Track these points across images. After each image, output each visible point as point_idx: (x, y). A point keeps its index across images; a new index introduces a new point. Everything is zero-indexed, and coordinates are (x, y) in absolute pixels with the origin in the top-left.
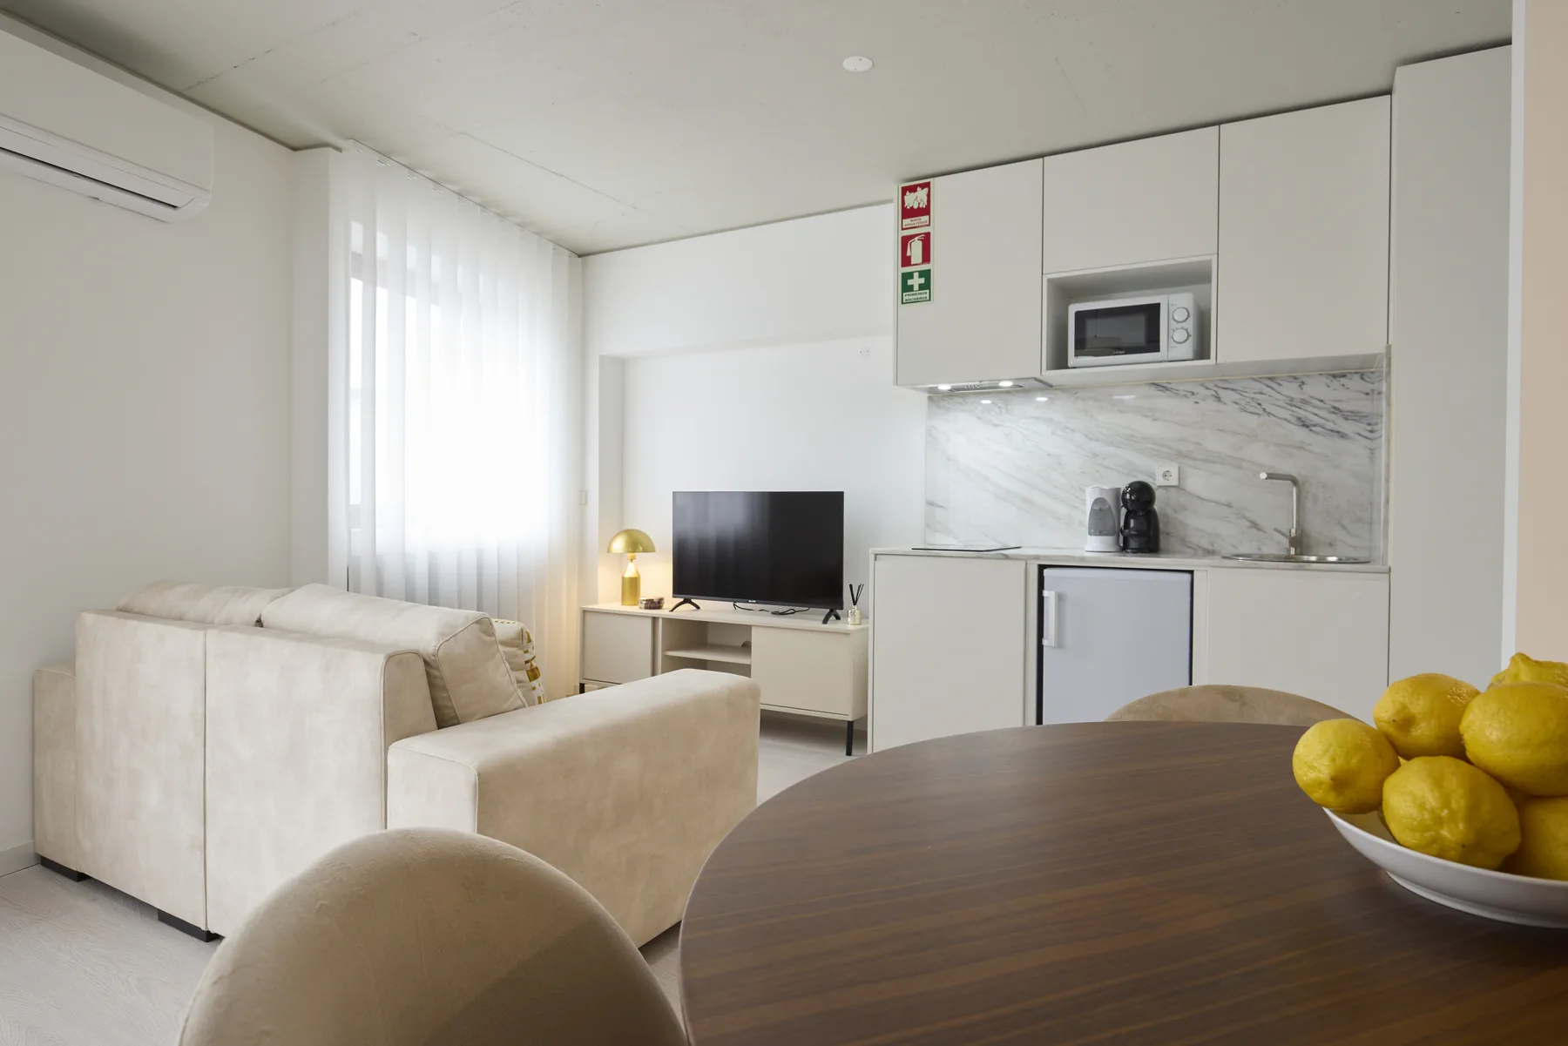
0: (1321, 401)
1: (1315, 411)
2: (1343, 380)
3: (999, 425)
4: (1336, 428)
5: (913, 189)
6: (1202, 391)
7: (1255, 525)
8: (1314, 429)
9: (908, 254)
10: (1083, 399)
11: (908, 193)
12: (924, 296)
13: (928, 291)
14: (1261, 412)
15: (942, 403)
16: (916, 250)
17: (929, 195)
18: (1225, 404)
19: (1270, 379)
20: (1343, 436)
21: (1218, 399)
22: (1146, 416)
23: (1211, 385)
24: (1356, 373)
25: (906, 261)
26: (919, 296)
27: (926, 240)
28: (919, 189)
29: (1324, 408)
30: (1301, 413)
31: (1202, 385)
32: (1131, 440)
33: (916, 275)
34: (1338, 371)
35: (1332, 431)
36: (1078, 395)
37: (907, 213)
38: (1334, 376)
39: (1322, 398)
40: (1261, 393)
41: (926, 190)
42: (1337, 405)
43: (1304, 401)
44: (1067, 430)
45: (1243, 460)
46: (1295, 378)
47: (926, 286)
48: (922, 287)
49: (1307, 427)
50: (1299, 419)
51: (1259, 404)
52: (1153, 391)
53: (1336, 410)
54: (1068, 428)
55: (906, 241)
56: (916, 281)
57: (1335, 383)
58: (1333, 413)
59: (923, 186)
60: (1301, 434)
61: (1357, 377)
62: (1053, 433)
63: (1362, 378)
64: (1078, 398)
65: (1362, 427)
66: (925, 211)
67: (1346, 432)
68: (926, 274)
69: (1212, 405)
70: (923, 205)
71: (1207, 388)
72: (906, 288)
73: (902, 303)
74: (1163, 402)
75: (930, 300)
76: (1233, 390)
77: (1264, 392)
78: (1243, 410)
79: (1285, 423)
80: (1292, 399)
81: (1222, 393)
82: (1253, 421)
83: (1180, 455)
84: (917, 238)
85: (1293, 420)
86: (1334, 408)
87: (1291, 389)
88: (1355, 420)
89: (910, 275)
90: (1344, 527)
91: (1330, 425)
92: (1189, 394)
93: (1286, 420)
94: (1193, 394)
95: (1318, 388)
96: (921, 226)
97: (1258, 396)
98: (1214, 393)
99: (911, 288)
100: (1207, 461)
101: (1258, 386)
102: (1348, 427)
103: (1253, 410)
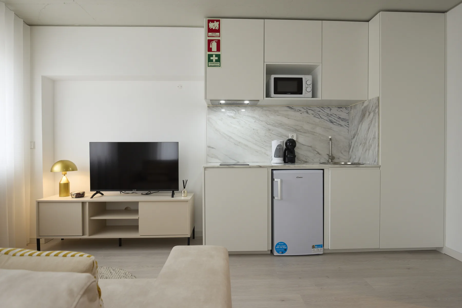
0: (336, 115)
1: (334, 118)
2: (341, 109)
3: (235, 118)
4: (340, 123)
5: (213, 21)
6: (303, 110)
7: (318, 153)
8: (334, 123)
9: (211, 47)
10: (265, 110)
11: (210, 23)
12: (218, 64)
13: (219, 63)
14: (320, 117)
15: (213, 109)
16: (214, 46)
17: (219, 25)
18: (309, 114)
19: (322, 107)
20: (341, 126)
21: (307, 112)
22: (285, 117)
23: (305, 108)
24: (345, 107)
25: (210, 49)
26: (215, 64)
27: (218, 42)
28: (215, 22)
29: (337, 117)
30: (331, 118)
31: (303, 108)
32: (281, 125)
33: (214, 56)
34: (340, 107)
35: (339, 124)
36: (264, 109)
37: (210, 30)
38: (339, 108)
39: (336, 114)
40: (320, 112)
41: (218, 23)
42: (339, 116)
43: (331, 115)
44: (260, 121)
45: (315, 132)
46: (329, 108)
47: (218, 60)
48: (216, 61)
49: (332, 123)
50: (330, 120)
51: (319, 115)
52: (287, 109)
53: (339, 118)
54: (260, 120)
55: (210, 42)
56: (214, 58)
57: (339, 110)
58: (339, 119)
59: (217, 21)
60: (331, 125)
61: (345, 108)
62: (255, 122)
63: (346, 109)
64: (263, 110)
65: (346, 123)
66: (218, 31)
67: (342, 125)
68: (218, 56)
69: (305, 115)
70: (217, 28)
71: (304, 109)
72: (210, 60)
73: (208, 66)
74: (291, 113)
75: (220, 66)
76: (312, 110)
77: (320, 111)
78: (315, 116)
79: (326, 121)
80: (328, 114)
81: (309, 111)
82: (317, 120)
83: (296, 130)
84: (214, 41)
85: (328, 120)
86: (339, 117)
87: (327, 111)
88: (344, 121)
89: (212, 56)
90: (342, 153)
91: (338, 122)
92: (299, 111)
93: (326, 120)
94: (300, 110)
95: (335, 111)
96: (216, 37)
97: (319, 112)
98: (306, 111)
99: (212, 61)
100: (305, 133)
101: (319, 109)
102: (342, 123)
103: (318, 117)
